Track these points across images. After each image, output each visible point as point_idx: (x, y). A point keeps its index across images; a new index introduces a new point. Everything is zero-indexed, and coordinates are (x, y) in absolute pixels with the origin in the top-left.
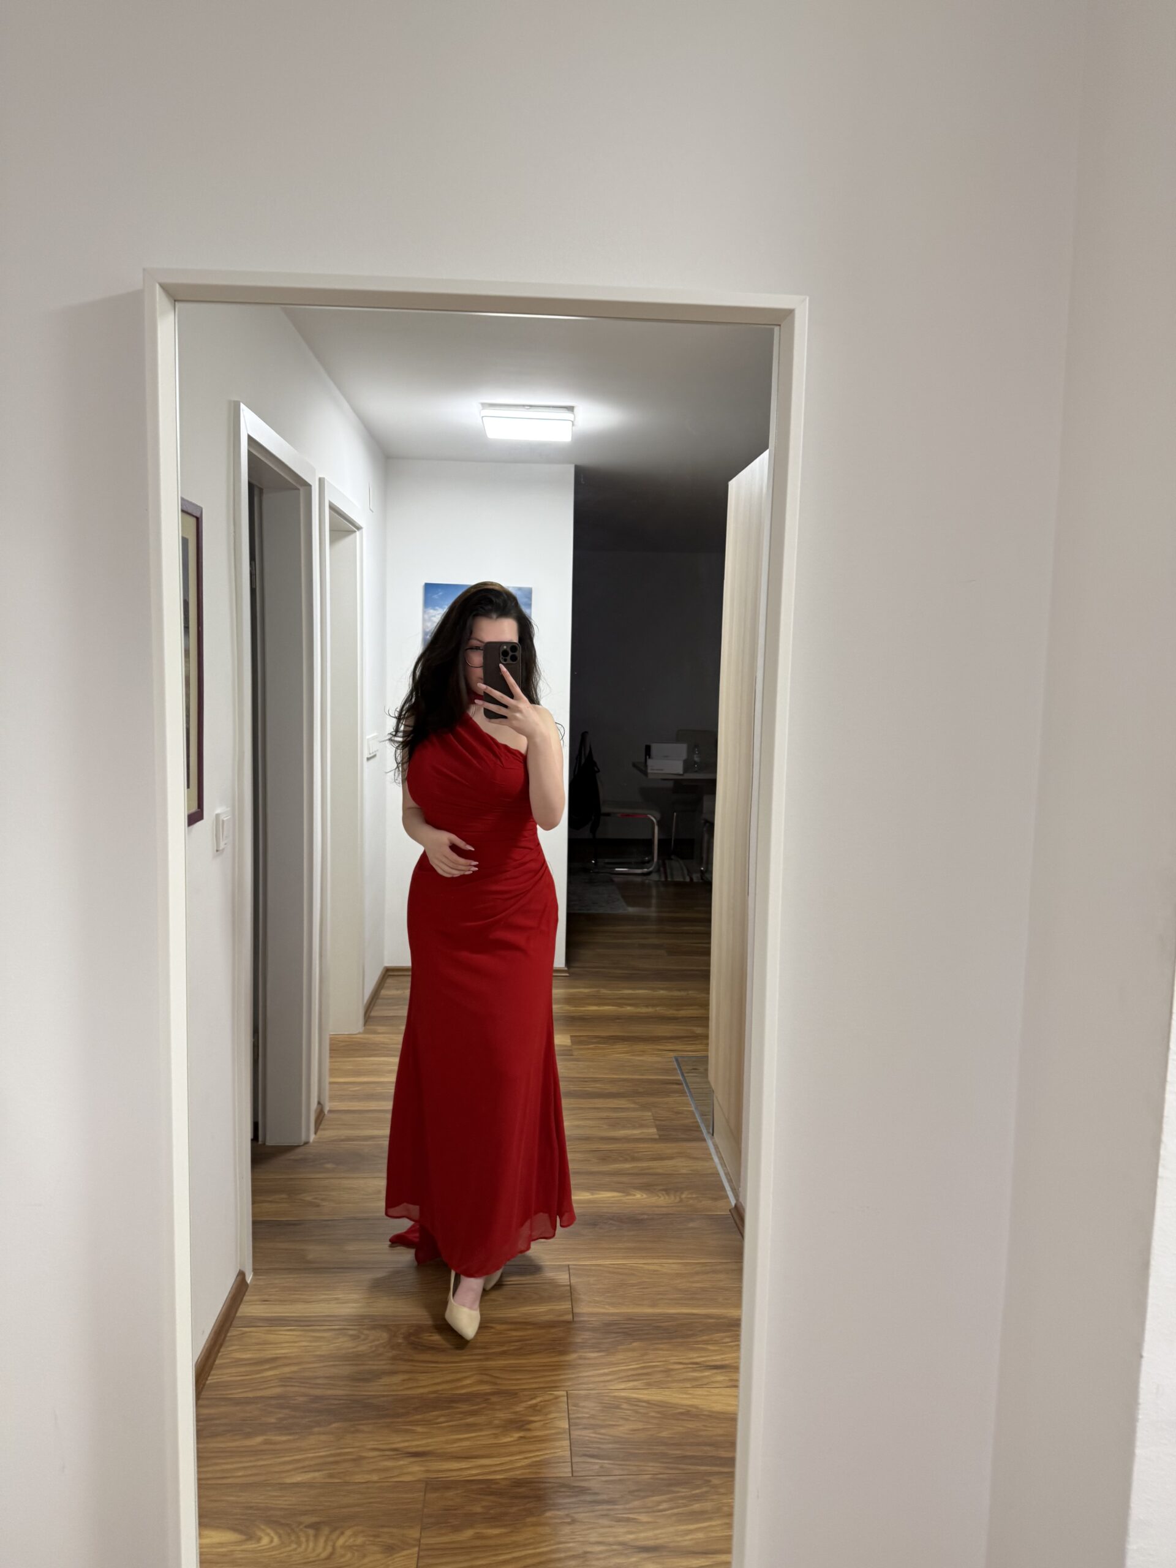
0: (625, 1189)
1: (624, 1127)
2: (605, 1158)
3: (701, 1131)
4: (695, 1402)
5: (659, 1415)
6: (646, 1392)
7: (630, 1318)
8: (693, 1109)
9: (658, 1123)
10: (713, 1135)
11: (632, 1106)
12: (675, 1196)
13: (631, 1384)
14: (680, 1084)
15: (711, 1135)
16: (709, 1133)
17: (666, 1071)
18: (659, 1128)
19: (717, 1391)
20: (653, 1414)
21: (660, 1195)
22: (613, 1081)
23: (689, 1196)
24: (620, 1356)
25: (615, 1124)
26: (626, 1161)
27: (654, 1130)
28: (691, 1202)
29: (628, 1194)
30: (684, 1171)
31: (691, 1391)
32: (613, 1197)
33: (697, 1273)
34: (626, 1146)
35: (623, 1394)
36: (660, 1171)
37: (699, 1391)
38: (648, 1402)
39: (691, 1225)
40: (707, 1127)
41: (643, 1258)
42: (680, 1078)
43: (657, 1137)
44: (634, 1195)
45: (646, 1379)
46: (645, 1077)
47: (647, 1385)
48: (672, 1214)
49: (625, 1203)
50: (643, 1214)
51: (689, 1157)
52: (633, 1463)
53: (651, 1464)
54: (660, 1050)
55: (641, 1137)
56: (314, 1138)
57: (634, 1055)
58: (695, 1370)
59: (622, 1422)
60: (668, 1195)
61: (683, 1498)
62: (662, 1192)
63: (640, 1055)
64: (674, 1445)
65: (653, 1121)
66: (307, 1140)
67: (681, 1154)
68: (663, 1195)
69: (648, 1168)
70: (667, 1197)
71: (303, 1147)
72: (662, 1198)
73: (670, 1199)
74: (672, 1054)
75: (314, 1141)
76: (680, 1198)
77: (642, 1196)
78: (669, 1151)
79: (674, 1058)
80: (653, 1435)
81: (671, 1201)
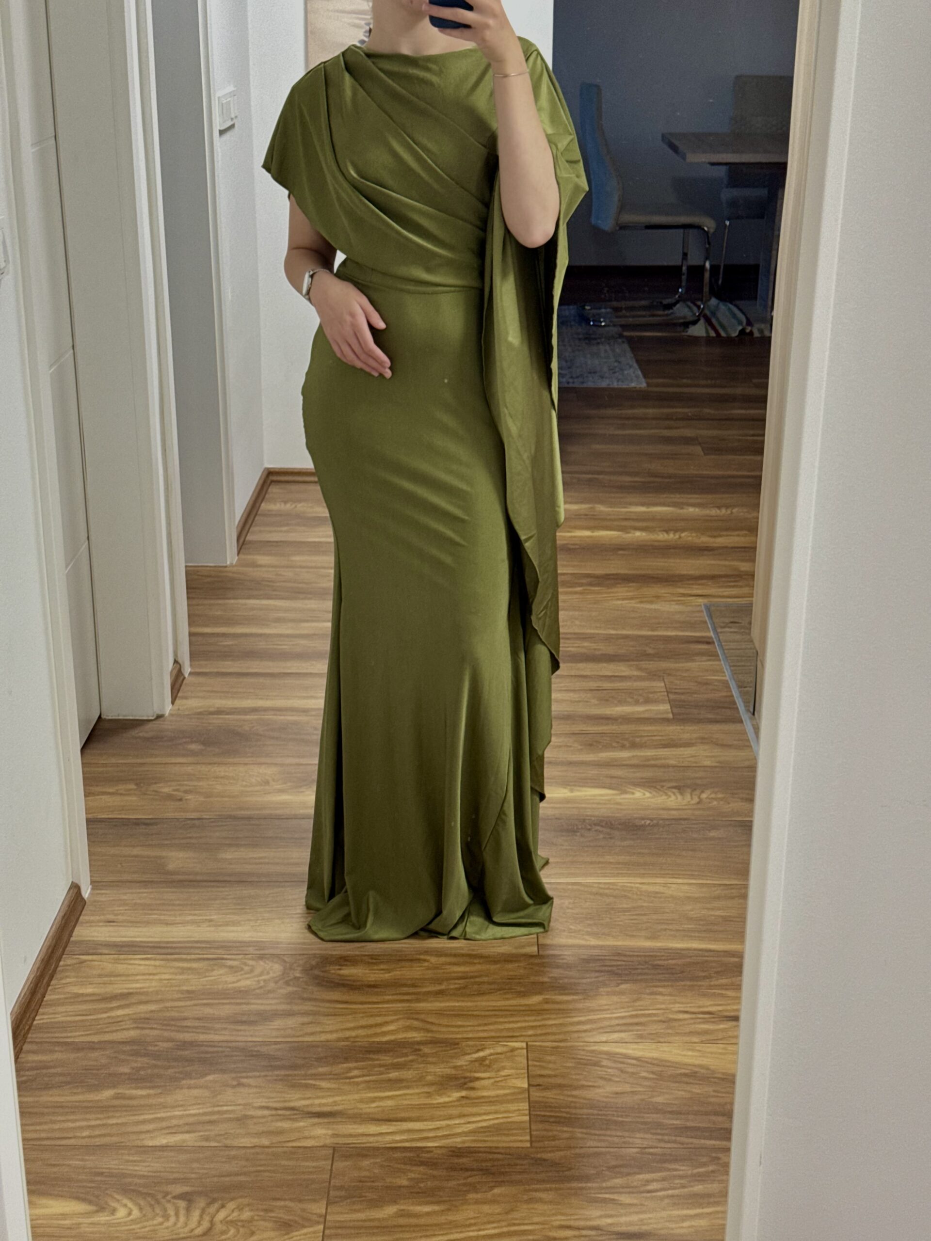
0: (619, 784)
1: (621, 702)
2: (593, 743)
3: (737, 708)
4: (704, 1061)
5: (651, 1076)
6: (635, 1046)
7: (618, 953)
8: (727, 676)
9: (672, 696)
10: (754, 714)
11: (636, 673)
12: (691, 795)
13: (616, 1036)
14: (709, 642)
15: (750, 715)
16: (748, 710)
17: (692, 626)
18: (673, 704)
20: (644, 1074)
21: (670, 793)
22: (608, 639)
23: (713, 796)
25: (608, 697)
26: (623, 747)
27: (667, 707)
28: (715, 803)
29: (624, 792)
30: (707, 763)
31: (699, 1047)
32: (602, 795)
33: (718, 898)
34: (625, 728)
35: (605, 1048)
36: (671, 762)
37: (713, 1048)
38: (638, 1059)
39: (712, 834)
40: (746, 703)
41: (642, 876)
42: (712, 634)
43: (670, 716)
44: (633, 793)
45: (637, 1030)
46: (656, 633)
47: (641, 1037)
48: (685, 819)
49: (618, 804)
50: (643, 819)
51: (717, 745)
52: (614, 1133)
53: (638, 1135)
54: (684, 595)
55: (646, 715)
56: (171, 710)
57: (641, 602)
58: (706, 1021)
59: (601, 1082)
60: (681, 794)
61: (681, 1177)
62: (674, 790)
63: (651, 602)
64: (671, 1112)
65: (666, 693)
66: (160, 713)
67: (703, 740)
68: (674, 794)
69: (656, 758)
70: (680, 797)
71: (154, 722)
72: (673, 798)
73: (683, 799)
74: (701, 601)
75: (171, 715)
76: (699, 797)
77: (644, 794)
78: (686, 736)
79: (703, 607)
80: (643, 1100)
81: (685, 802)
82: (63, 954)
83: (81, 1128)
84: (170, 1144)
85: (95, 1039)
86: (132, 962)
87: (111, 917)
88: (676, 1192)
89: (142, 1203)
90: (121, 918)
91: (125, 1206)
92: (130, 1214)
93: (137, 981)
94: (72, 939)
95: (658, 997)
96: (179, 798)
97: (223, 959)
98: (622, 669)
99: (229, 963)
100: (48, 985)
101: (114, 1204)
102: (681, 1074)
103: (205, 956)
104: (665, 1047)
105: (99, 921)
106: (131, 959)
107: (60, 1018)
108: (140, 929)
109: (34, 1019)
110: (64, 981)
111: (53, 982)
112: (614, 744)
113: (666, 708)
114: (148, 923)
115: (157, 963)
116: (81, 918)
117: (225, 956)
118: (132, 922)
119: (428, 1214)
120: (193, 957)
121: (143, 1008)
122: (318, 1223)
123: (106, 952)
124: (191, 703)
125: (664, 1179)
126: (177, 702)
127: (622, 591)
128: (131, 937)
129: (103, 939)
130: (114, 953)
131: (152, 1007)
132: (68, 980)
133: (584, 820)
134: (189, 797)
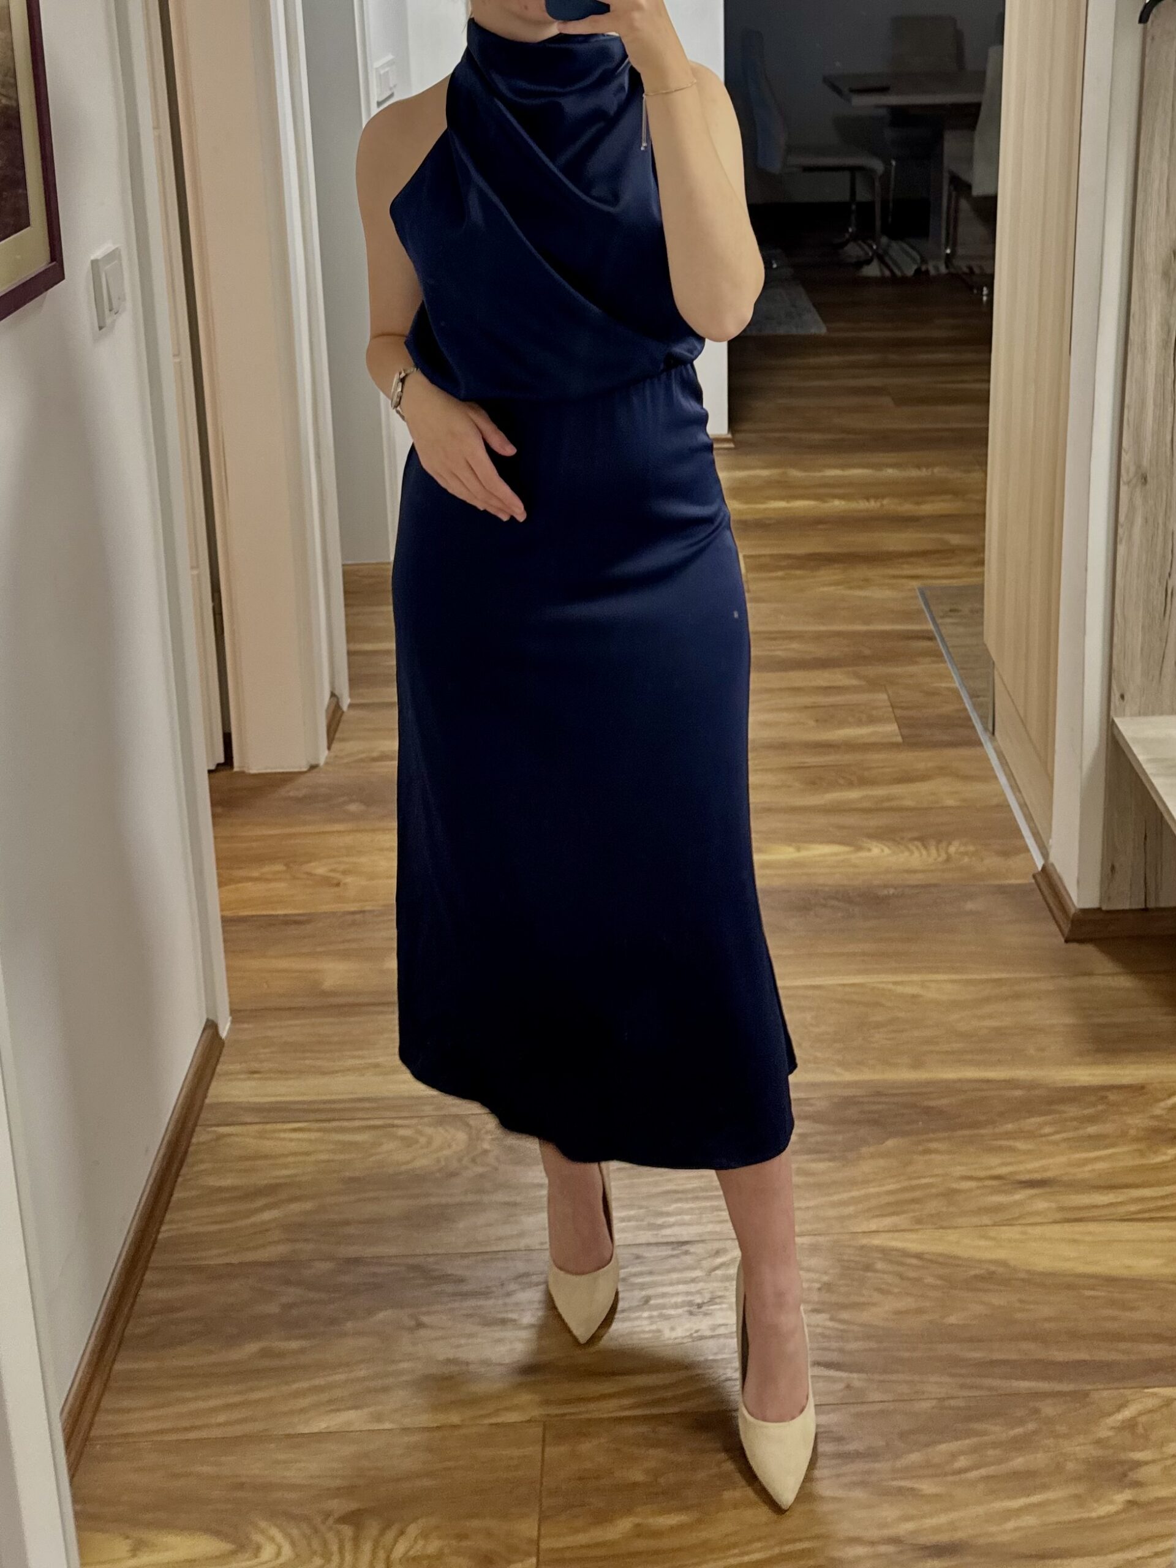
0: (851, 838)
1: (842, 724)
2: (816, 781)
3: (973, 727)
4: (1001, 1254)
5: (939, 1282)
6: (913, 1236)
7: (878, 1092)
8: (957, 684)
9: (898, 712)
10: (993, 733)
11: (854, 682)
12: (938, 850)
13: (888, 1222)
14: (931, 638)
15: (989, 734)
16: (986, 729)
17: (909, 616)
18: (902, 722)
19: (1038, 1230)
20: (929, 1280)
21: (914, 848)
22: (818, 637)
23: (962, 849)
24: (866, 1167)
25: (827, 716)
26: (851, 785)
28: (966, 860)
29: (859, 848)
30: (950, 802)
31: (993, 1232)
32: (836, 854)
33: (987, 1000)
34: (848, 758)
35: (877, 1241)
36: (909, 803)
37: (1007, 1232)
38: (919, 1256)
39: (970, 906)
40: (983, 718)
41: (894, 971)
42: (931, 627)
43: (899, 739)
44: (869, 850)
45: (913, 1211)
46: (872, 627)
47: (919, 1221)
48: (935, 885)
49: (855, 866)
50: (886, 886)
51: (958, 776)
52: (901, 1377)
53: (933, 1379)
54: (895, 577)
55: (873, 739)
56: (327, 758)
57: (851, 588)
58: (996, 1191)
59: (877, 1297)
60: (926, 848)
61: (995, 1445)
62: (916, 843)
63: (860, 588)
64: (971, 1340)
65: (891, 709)
66: (314, 762)
67: (942, 771)
68: (917, 848)
69: (889, 799)
70: (924, 852)
71: (308, 775)
72: (916, 854)
73: (929, 855)
74: (915, 584)
75: (326, 763)
76: (947, 853)
77: (883, 851)
78: (921, 766)
79: (917, 591)
80: (931, 1322)
81: (931, 860)
82: (195, 1125)
83: (214, 1410)
84: (331, 1429)
85: (235, 1259)
86: (282, 1135)
87: (255, 1065)
88: (991, 1470)
89: (295, 1532)
90: (267, 1066)
91: (272, 1539)
92: (278, 1554)
93: (286, 1166)
94: (207, 1101)
95: (933, 1156)
96: (335, 882)
97: (393, 1126)
98: (837, 677)
99: (401, 1132)
100: (177, 1175)
101: (257, 1538)
102: (976, 1277)
103: (372, 1123)
104: (952, 1236)
105: (238, 1073)
106: (280, 1131)
107: (191, 1228)
108: (290, 1082)
109: (158, 1232)
110: (196, 1169)
111: (184, 1170)
112: (841, 781)
113: (893, 728)
114: (301, 1073)
115: (313, 1136)
116: (219, 1067)
117: (396, 1122)
118: (281, 1072)
119: (673, 1529)
120: (357, 1123)
121: (295, 1207)
122: (528, 1555)
123: (248, 1120)
124: (349, 747)
125: (974, 1450)
126: (335, 746)
127: (827, 574)
128: (280, 1095)
129: (245, 1100)
130: (257, 1120)
131: (308, 1206)
132: (203, 1167)
133: (817, 892)
134: (349, 880)
